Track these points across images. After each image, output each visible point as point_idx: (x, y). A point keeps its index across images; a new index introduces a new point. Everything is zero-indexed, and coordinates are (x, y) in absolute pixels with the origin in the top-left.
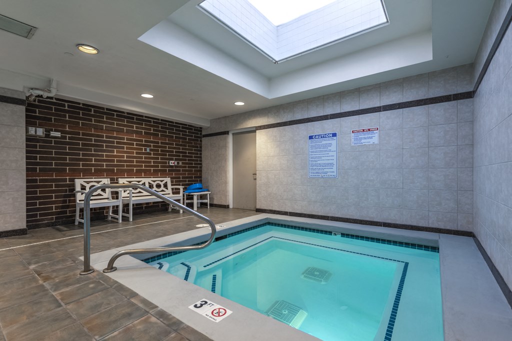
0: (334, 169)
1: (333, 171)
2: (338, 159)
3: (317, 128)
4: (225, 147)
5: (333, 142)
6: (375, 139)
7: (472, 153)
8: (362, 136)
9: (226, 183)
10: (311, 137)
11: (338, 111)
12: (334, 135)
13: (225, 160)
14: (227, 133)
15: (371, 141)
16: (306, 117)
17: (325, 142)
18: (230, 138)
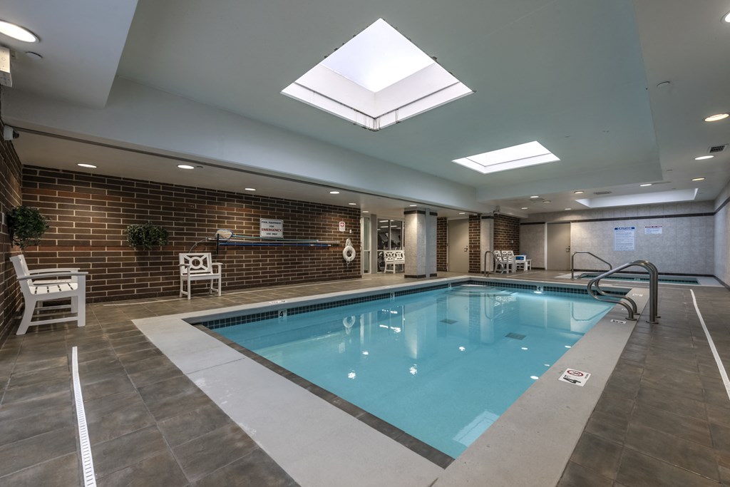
0: (633, 246)
1: (633, 247)
2: (636, 240)
3: (620, 224)
4: (543, 231)
5: (633, 232)
6: (660, 231)
7: (713, 239)
8: (652, 229)
9: (543, 254)
10: (616, 229)
11: (636, 216)
12: (633, 228)
13: (543, 240)
14: (544, 223)
15: (657, 232)
16: (612, 217)
17: (626, 231)
18: (546, 225)
